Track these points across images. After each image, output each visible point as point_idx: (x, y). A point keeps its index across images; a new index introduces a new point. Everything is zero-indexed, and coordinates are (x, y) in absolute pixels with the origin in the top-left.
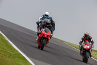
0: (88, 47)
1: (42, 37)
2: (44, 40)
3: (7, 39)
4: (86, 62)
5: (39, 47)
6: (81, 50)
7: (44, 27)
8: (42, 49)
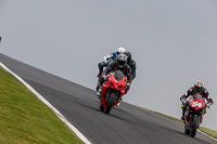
0: (200, 105)
1: (109, 88)
2: (113, 95)
3: (64, 120)
4: (193, 136)
5: (102, 109)
6: (184, 110)
7: (114, 68)
8: (107, 112)
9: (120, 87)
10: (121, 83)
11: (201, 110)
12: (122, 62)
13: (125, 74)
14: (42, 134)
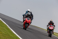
0: (52, 28)
2: (27, 24)
3: (9, 28)
4: (51, 37)
5: (24, 28)
6: (48, 30)
7: (27, 17)
9: (29, 22)
10: (29, 21)
11: (52, 29)
12: (29, 15)
13: (30, 18)
14: (4, 32)
